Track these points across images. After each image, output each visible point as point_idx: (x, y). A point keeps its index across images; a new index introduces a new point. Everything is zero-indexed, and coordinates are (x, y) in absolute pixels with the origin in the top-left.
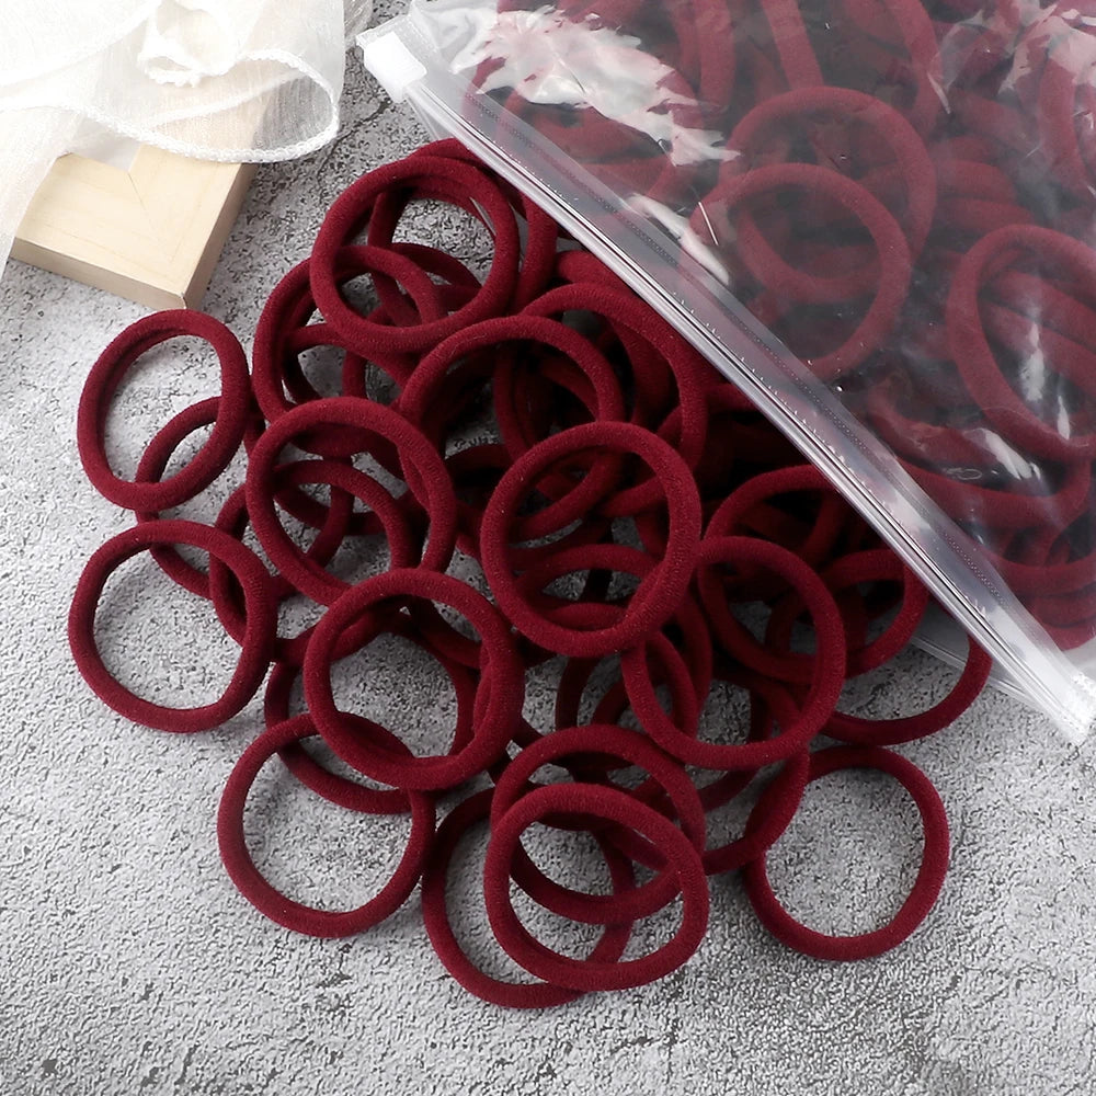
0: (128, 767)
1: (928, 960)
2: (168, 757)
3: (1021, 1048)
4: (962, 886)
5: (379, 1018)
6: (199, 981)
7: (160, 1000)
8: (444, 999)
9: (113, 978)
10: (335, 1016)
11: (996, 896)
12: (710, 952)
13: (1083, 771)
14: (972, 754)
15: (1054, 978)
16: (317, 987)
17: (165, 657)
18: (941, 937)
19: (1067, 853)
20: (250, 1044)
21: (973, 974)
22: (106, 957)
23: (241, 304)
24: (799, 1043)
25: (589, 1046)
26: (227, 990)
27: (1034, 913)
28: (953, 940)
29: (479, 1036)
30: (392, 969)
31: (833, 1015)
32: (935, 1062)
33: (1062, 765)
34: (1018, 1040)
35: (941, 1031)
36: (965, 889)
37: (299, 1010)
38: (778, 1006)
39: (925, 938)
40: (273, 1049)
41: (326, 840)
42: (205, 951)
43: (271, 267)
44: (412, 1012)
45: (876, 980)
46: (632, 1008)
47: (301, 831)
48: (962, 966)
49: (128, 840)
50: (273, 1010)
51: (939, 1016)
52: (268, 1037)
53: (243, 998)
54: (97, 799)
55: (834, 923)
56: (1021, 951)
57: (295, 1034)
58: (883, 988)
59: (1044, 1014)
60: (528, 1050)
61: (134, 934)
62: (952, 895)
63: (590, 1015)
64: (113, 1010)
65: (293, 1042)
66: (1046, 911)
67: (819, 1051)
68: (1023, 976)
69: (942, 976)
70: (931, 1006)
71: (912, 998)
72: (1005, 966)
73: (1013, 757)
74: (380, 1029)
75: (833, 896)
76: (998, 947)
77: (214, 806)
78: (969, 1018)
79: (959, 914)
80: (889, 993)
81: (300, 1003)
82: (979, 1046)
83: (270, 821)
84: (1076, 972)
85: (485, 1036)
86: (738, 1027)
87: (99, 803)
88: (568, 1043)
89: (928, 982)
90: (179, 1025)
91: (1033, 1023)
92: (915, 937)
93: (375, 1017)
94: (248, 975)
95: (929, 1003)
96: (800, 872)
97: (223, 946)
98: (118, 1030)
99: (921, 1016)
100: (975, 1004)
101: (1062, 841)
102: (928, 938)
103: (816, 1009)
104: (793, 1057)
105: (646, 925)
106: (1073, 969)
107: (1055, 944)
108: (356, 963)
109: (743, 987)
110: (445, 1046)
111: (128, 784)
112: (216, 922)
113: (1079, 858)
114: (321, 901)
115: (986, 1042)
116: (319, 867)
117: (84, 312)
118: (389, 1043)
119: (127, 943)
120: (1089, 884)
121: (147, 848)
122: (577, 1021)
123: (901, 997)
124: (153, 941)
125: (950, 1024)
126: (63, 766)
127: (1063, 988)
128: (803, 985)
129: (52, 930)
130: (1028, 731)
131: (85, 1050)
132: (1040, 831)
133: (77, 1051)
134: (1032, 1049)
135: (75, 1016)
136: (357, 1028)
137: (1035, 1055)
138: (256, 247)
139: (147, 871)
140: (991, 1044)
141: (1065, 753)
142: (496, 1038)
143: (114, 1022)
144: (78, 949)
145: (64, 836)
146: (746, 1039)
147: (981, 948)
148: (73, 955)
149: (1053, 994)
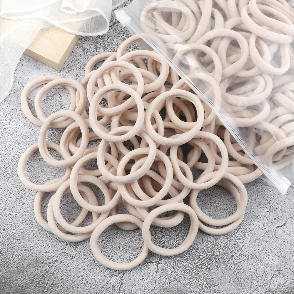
1: (226, 250)
2: (40, 178)
3: (247, 275)
5: (85, 249)
6: (41, 235)
8: (102, 246)
9: (19, 232)
10: (74, 247)
11: (245, 236)
12: (171, 242)
13: (270, 207)
15: (257, 258)
18: (230, 245)
19: (264, 227)
20: (51, 252)
21: (237, 255)
22: (18, 226)
23: (72, 68)
24: (191, 267)
26: (47, 238)
27: (254, 241)
28: (233, 246)
31: (200, 261)
33: (265, 205)
34: (246, 273)
36: (237, 233)
38: (187, 258)
40: (57, 254)
43: (81, 60)
45: (212, 254)
47: (71, 200)
48: (234, 252)
49: (27, 197)
50: (58, 244)
51: (227, 264)
52: (56, 251)
53: (51, 240)
54: (21, 186)
55: (203, 238)
56: (250, 251)
57: (63, 251)
58: (214, 256)
59: (254, 267)
61: (26, 221)
62: (234, 235)
63: (138, 254)
64: (18, 240)
65: (63, 253)
66: (257, 241)
67: (195, 270)
68: (250, 257)
69: (229, 254)
70: (225, 262)
71: (221, 259)
72: (245, 254)
73: (253, 202)
74: (85, 252)
76: (244, 249)
78: (235, 266)
79: (235, 239)
80: (215, 257)
82: (236, 273)
84: (263, 257)
85: (111, 257)
86: (176, 261)
87: (21, 187)
89: (225, 256)
91: (251, 269)
92: (223, 244)
98: (19, 245)
100: (236, 262)
101: (263, 224)
102: (226, 244)
103: (196, 259)
104: (189, 271)
105: (155, 233)
107: (258, 250)
113: (267, 229)
114: (74, 218)
115: (238, 272)
116: (74, 210)
117: (33, 66)
118: (87, 256)
119: (24, 223)
120: (269, 235)
121: (32, 200)
122: (135, 256)
123: (218, 259)
124: (30, 224)
125: (230, 267)
126: (13, 177)
127: (260, 261)
128: (193, 253)
129: (5, 218)
130: (258, 196)
131: (10, 249)
132: (258, 221)
133: (7, 249)
134: (250, 276)
135: (8, 240)
136: (79, 251)
137: (250, 277)
138: (78, 55)
139: (31, 206)
140: (240, 273)
141: (266, 202)
142: (114, 258)
143: (18, 243)
144: (11, 223)
145: (11, 195)
146: (177, 265)
147: (240, 249)
148: (10, 225)
149: (257, 262)
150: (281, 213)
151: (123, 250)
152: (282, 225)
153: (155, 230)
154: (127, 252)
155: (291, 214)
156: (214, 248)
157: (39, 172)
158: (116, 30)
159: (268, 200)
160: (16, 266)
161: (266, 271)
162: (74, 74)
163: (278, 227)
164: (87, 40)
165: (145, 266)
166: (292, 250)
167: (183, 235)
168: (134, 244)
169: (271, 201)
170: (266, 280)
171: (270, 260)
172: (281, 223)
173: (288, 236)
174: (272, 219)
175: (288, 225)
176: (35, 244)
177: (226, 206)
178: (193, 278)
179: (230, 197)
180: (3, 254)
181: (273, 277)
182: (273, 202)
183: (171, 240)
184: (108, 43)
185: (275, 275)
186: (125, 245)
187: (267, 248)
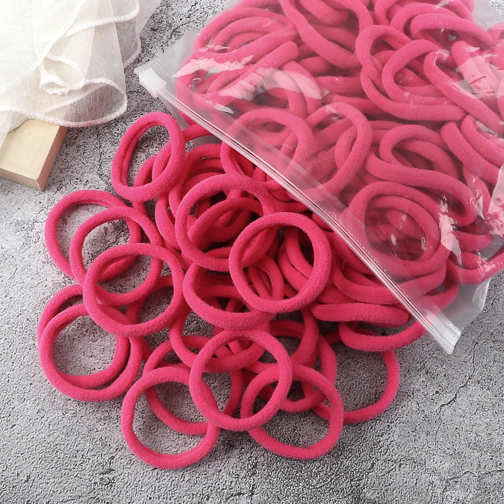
0: (18, 383)
1: (361, 456)
2: (35, 378)
3: (402, 493)
4: (375, 425)
5: (127, 487)
6: (50, 473)
7: (33, 482)
8: (155, 479)
10: (108, 487)
11: (390, 428)
12: (268, 455)
13: (427, 373)
14: (379, 367)
15: (415, 463)
16: (100, 475)
17: (33, 335)
19: (421, 409)
20: (72, 500)
21: (381, 462)
22: (10, 464)
23: (63, 183)
24: (307, 493)
25: (217, 497)
26: (62, 477)
27: (407, 435)
28: (372, 448)
29: (169, 494)
30: (132, 466)
31: (321, 481)
32: (365, 500)
33: (418, 371)
34: (400, 489)
35: (367, 486)
36: (377, 425)
37: (93, 485)
38: (297, 478)
40: (82, 502)
41: (103, 412)
42: (52, 461)
43: (76, 166)
44: (141, 484)
45: (339, 466)
46: (235, 480)
47: (92, 408)
48: (376, 458)
49: (19, 414)
50: (81, 485)
51: (366, 480)
52: (80, 497)
53: (69, 480)
54: (5, 396)
56: (401, 452)
57: (91, 495)
58: (342, 469)
59: (412, 478)
60: (191, 499)
61: (22, 454)
62: (371, 428)
63: (217, 483)
64: (13, 487)
65: (90, 498)
66: (411, 434)
67: (315, 496)
68: (402, 462)
69: (367, 463)
70: (363, 476)
71: (355, 473)
72: (395, 458)
74: (127, 492)
75: (320, 430)
77: (55, 398)
78: (379, 481)
79: (374, 436)
80: (345, 471)
81: (93, 481)
82: (384, 492)
83: (79, 404)
84: (425, 460)
85: (172, 494)
86: (280, 487)
87: (6, 398)
88: (208, 496)
89: (361, 466)
90: (41, 493)
91: (406, 482)
92: (355, 447)
93: (125, 487)
94: (71, 470)
95: (362, 475)
96: (306, 420)
97: (60, 458)
98: (16, 495)
99: (358, 480)
100: (382, 474)
101: (418, 404)
102: (361, 447)
103: (314, 478)
104: (304, 499)
105: (240, 444)
107: (416, 448)
108: (116, 464)
109: (282, 470)
110: (155, 498)
111: (18, 390)
112: (57, 448)
114: (101, 438)
115: (387, 491)
116: (100, 423)
118: (131, 498)
119: (19, 458)
121: (26, 417)
122: (212, 486)
123: (350, 472)
124: (30, 457)
125: (371, 483)
128: (308, 468)
130: (403, 357)
132: (409, 400)
136: (117, 492)
137: (407, 496)
138: (70, 158)
139: (27, 427)
141: (419, 366)
142: (177, 494)
143: (14, 492)
146: (284, 492)
147: (384, 451)
151: (190, 479)
152: (449, 400)
153: (240, 438)
154: (198, 482)
155: (462, 381)
156: (340, 455)
157: (33, 368)
159: (421, 362)
161: (433, 482)
162: (67, 192)
163: (444, 405)
164: (82, 130)
165: (231, 501)
166: (471, 440)
167: (287, 441)
168: (207, 468)
169: (426, 362)
170: (435, 497)
171: (436, 463)
173: (461, 418)
176: (42, 490)
177: (352, 382)
179: (357, 366)
181: (445, 490)
182: (431, 364)
183: (267, 452)
184: (117, 132)
185: (448, 487)
186: (193, 472)
187: (430, 443)
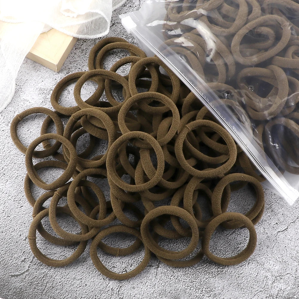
9: (17, 234)
18: (230, 249)
39: (226, 249)
106: (263, 261)
113: (268, 233)
117: (31, 67)
120: (270, 240)
126: (12, 179)
127: (260, 266)
129: (3, 220)
131: (8, 252)
133: (6, 252)
134: (250, 280)
135: (6, 243)
140: (240, 278)
144: (10, 226)
145: (10, 197)
148: (8, 227)
149: (257, 267)
150: (283, 218)
158: (115, 31)
160: (15, 269)
172: (282, 228)
174: (274, 224)
175: (290, 230)
178: (192, 282)
180: (2, 256)
